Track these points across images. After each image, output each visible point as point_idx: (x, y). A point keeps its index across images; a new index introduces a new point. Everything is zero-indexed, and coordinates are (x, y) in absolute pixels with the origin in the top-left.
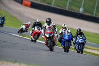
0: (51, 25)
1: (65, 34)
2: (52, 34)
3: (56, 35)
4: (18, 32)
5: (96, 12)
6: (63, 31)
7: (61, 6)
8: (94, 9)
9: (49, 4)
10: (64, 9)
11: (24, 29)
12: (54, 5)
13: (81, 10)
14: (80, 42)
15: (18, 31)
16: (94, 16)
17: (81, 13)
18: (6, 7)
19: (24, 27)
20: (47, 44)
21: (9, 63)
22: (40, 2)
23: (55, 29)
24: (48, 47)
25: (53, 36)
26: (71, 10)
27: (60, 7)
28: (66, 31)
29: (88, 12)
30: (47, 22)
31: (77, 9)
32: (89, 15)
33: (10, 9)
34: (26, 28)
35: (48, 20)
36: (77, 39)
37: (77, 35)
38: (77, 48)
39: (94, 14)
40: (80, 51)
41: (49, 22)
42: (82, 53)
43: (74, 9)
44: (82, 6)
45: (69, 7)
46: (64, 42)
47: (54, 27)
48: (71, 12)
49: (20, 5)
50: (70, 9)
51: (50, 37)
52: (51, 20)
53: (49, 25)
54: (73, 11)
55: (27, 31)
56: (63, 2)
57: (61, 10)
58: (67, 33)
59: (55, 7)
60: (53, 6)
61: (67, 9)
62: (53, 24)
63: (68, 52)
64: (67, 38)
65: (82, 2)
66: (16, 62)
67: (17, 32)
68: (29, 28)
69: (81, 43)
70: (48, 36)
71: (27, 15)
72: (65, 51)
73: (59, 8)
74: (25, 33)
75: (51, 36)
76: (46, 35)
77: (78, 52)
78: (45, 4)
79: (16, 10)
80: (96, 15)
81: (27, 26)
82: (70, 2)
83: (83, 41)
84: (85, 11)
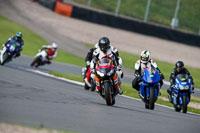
0: (109, 52)
1: (146, 72)
2: (112, 71)
3: (119, 73)
4: (32, 65)
6: (143, 66)
7: (134, 14)
9: (109, 10)
10: (140, 21)
11: (44, 59)
12: (119, 13)
13: (174, 23)
14: (182, 88)
15: (32, 61)
17: (173, 28)
18: (23, 17)
19: (44, 54)
20: (100, 90)
22: (91, 6)
23: (117, 60)
24: (103, 97)
25: (113, 75)
26: (153, 23)
27: (132, 16)
28: (149, 65)
29: (187, 26)
31: (166, 21)
32: (190, 32)
33: (29, 20)
34: (47, 57)
36: (174, 82)
37: (176, 74)
39: (199, 31)
40: (181, 107)
41: (105, 47)
42: (185, 112)
43: (160, 21)
44: (176, 15)
46: (145, 87)
47: (116, 55)
48: (153, 27)
49: (49, 12)
51: (106, 77)
52: (109, 42)
53: (105, 52)
54: (157, 25)
55: (49, 63)
56: (136, 6)
58: (150, 70)
59: (122, 16)
60: (116, 15)
61: (145, 21)
62: (113, 49)
63: (152, 108)
64: (150, 81)
65: (175, 6)
67: (30, 64)
68: (55, 56)
72: (147, 107)
74: (46, 66)
75: (109, 74)
76: (98, 73)
77: (178, 110)
78: (100, 11)
81: (51, 53)
82: (150, 7)
83: (187, 88)
84: (181, 23)
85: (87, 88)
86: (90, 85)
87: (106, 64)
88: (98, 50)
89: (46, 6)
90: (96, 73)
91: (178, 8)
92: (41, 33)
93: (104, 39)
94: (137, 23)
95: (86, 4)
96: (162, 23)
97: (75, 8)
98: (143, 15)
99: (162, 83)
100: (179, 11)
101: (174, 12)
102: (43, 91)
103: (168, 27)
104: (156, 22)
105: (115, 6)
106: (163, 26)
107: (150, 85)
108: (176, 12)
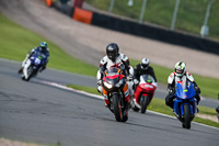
3: (130, 84)
6: (177, 79)
7: (161, 21)
9: (133, 17)
10: (166, 29)
12: (144, 20)
13: (204, 31)
17: (203, 37)
18: (38, 24)
22: (113, 12)
23: (128, 69)
26: (180, 32)
27: (158, 23)
29: (218, 35)
30: (108, 52)
31: (195, 29)
33: (45, 27)
35: (110, 48)
41: (113, 54)
43: (189, 28)
44: (205, 23)
45: (176, 23)
46: (179, 104)
49: (67, 19)
50: (179, 28)
53: (114, 60)
54: (185, 33)
56: (163, 13)
59: (147, 23)
60: (140, 22)
61: (172, 28)
65: (205, 12)
70: (110, 86)
73: (155, 25)
75: (118, 85)
76: (106, 84)
78: (123, 18)
82: (178, 14)
87: (114, 74)
88: (106, 58)
89: (64, 12)
90: (103, 85)
91: (208, 15)
92: (58, 42)
93: (112, 45)
94: (163, 31)
95: (107, 10)
96: (190, 31)
97: (95, 14)
98: (170, 22)
99: (199, 99)
100: (210, 18)
101: (203, 20)
102: (60, 105)
103: (197, 36)
104: (184, 30)
105: (140, 12)
106: (192, 34)
107: (184, 101)
108: (206, 19)
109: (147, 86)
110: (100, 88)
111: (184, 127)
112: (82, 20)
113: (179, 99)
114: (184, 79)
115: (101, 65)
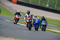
0: (30, 15)
3: (33, 21)
5: (56, 6)
8: (55, 5)
9: (28, 2)
10: (37, 5)
16: (55, 9)
20: (27, 26)
21: (3, 38)
23: (32, 17)
24: (28, 28)
27: (35, 4)
29: (51, 6)
31: (45, 5)
32: (52, 8)
35: (28, 12)
37: (42, 20)
38: (42, 28)
39: (55, 8)
40: (44, 29)
43: (43, 5)
44: (48, 3)
48: (41, 7)
50: (41, 5)
53: (29, 15)
54: (42, 6)
56: (36, 1)
57: (35, 5)
58: (37, 19)
59: (32, 4)
60: (30, 3)
61: (39, 5)
62: (31, 14)
66: (8, 37)
69: (44, 25)
70: (28, 21)
71: (15, 8)
78: (25, 2)
79: (8, 5)
80: (56, 8)
84: (49, 6)
85: (14, 23)
86: (15, 22)
88: (27, 14)
90: (26, 21)
91: (48, 1)
93: (28, 11)
96: (44, 6)
97: (18, 1)
98: (38, 3)
100: (49, 2)
103: (46, 7)
107: (37, 24)
108: (48, 2)
109: (18, 17)
110: (25, 22)
111: (36, 30)
112: (14, 3)
113: (35, 23)
114: (37, 18)
115: (25, 16)
